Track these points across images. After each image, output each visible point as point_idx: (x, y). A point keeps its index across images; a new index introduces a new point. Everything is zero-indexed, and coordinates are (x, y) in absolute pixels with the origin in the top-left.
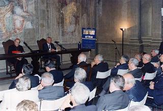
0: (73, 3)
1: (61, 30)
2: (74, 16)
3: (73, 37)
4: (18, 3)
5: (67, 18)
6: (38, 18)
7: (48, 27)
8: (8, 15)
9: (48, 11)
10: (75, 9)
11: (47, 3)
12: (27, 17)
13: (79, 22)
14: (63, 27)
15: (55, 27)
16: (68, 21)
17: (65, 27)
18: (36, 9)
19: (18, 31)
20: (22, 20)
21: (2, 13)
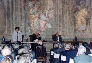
0: (84, 9)
1: (73, 29)
2: (85, 18)
3: (84, 34)
12: (48, 20)
13: (90, 23)
14: (75, 27)
15: (69, 26)
16: (79, 22)
17: (77, 27)
19: (42, 29)
20: (45, 22)
21: (32, 19)
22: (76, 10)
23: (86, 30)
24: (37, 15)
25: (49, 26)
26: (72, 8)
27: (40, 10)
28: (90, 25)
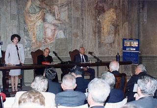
1: (97, 41)
2: (113, 25)
3: (112, 49)
4: (50, 10)
5: (105, 27)
6: (71, 27)
7: (83, 37)
8: (39, 22)
9: (82, 19)
10: (115, 17)
11: (82, 10)
12: (59, 25)
13: (118, 31)
14: (100, 38)
15: (91, 37)
16: (106, 30)
18: (69, 17)
19: (49, 41)
20: (53, 28)
21: (32, 21)
22: (101, 11)
23: (114, 42)
24: (39, 15)
25: (61, 35)
26: (95, 6)
27: (44, 6)
28: (119, 35)
